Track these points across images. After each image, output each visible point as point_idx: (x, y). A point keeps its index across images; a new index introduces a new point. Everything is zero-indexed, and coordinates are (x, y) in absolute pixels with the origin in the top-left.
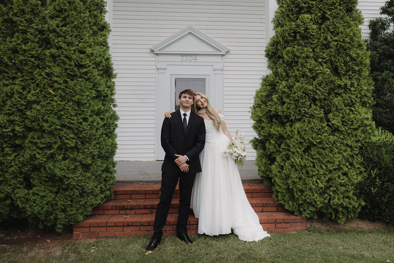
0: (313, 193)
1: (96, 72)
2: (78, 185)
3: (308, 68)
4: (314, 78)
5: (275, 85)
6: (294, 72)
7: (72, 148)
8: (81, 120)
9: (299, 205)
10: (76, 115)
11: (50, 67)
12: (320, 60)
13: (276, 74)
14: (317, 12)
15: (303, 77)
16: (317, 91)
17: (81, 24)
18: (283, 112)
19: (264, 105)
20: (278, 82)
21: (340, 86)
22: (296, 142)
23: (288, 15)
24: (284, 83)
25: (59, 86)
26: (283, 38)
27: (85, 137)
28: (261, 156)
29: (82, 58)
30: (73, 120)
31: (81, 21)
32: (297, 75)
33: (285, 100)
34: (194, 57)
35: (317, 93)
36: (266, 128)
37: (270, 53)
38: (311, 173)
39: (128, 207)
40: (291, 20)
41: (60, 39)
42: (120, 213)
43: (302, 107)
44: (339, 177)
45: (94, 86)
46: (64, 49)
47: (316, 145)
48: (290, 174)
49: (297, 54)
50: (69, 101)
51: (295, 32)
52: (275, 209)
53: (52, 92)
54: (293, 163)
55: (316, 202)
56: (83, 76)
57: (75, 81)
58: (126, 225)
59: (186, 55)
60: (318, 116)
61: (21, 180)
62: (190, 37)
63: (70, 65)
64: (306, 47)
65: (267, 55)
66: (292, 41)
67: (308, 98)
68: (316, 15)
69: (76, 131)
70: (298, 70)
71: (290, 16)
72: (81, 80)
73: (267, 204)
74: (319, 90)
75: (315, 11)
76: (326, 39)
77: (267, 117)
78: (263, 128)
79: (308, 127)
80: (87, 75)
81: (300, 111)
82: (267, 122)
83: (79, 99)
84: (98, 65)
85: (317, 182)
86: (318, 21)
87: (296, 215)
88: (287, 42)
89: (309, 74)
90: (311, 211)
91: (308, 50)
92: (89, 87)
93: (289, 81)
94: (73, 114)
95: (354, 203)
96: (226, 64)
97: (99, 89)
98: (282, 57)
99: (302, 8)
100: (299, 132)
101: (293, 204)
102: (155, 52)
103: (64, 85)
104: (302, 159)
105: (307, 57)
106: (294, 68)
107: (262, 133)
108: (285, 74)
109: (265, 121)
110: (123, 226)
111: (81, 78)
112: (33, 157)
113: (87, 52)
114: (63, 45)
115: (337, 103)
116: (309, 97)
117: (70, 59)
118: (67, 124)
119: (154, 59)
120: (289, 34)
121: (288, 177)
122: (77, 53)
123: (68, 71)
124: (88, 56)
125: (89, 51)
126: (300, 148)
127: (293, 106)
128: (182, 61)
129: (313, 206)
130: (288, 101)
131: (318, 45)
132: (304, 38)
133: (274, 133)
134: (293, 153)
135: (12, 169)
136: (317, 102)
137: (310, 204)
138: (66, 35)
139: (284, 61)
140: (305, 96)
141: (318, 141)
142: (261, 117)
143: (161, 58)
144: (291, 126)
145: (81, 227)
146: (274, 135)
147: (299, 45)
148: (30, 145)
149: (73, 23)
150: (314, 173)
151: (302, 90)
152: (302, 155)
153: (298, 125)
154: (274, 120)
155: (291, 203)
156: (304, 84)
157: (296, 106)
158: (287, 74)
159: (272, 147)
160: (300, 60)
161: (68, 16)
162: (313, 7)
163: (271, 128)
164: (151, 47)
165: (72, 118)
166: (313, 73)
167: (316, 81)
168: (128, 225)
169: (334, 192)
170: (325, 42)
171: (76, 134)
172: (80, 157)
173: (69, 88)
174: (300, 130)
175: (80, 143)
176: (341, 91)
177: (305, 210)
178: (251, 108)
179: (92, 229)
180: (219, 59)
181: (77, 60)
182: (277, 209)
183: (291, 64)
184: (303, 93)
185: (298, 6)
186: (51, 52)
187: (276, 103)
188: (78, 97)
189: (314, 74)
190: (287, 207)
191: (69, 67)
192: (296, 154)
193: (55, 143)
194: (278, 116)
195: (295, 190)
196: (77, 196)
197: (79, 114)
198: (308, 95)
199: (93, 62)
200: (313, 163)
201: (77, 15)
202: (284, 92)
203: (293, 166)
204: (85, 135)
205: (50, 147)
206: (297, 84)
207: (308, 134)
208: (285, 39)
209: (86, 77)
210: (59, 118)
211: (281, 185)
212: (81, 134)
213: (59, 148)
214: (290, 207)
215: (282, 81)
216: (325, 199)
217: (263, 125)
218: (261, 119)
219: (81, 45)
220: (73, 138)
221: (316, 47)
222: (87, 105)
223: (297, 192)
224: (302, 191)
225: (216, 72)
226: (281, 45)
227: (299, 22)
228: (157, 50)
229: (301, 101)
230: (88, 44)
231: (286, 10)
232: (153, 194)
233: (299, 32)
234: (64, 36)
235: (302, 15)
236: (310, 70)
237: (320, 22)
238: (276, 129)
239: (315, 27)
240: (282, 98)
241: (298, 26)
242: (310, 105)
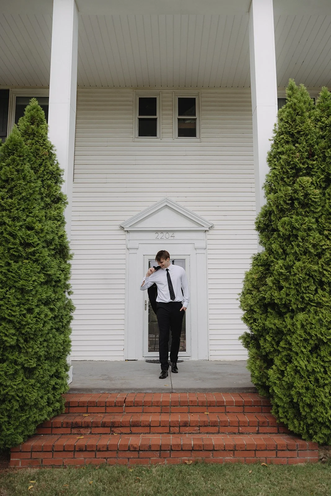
0: (325, 409)
1: (46, 252)
2: (18, 396)
3: (310, 243)
4: (319, 256)
5: (270, 265)
6: (293, 248)
7: (11, 347)
8: (25, 312)
9: (308, 426)
10: (19, 305)
12: (326, 232)
13: (270, 251)
14: (319, 174)
15: (305, 255)
16: (325, 272)
17: (31, 194)
18: (281, 299)
19: (256, 290)
20: (272, 262)
22: (300, 338)
23: (282, 179)
24: (280, 262)
26: (277, 207)
27: (29, 333)
28: (254, 357)
29: (29, 236)
30: (14, 311)
31: (31, 191)
32: (297, 251)
33: (283, 284)
34: (171, 234)
35: (324, 275)
36: (260, 321)
37: (261, 226)
38: (321, 381)
39: (82, 424)
40: (286, 184)
41: (4, 213)
42: (73, 432)
43: (306, 293)
45: (42, 269)
46: (8, 225)
47: (327, 342)
48: (293, 383)
49: (296, 225)
50: (10, 288)
51: (292, 199)
52: (275, 429)
54: (296, 367)
56: (30, 256)
57: (20, 263)
58: (78, 450)
59: (162, 232)
60: (327, 304)
62: (167, 210)
63: (14, 244)
64: (307, 216)
65: (258, 228)
66: (289, 210)
67: (312, 281)
68: (318, 178)
69: (18, 325)
70: (298, 246)
71: (285, 179)
72: (27, 261)
73: (264, 423)
74: (326, 270)
75: (317, 172)
77: (260, 306)
78: (255, 320)
79: (314, 318)
80: (34, 256)
81: (303, 298)
82: (261, 312)
83: (22, 285)
84: (48, 243)
86: (321, 185)
87: (305, 440)
88: (282, 211)
89: (312, 251)
90: (325, 435)
91: (310, 220)
92: (36, 269)
93: (287, 259)
94: (15, 304)
96: (209, 242)
97: (48, 273)
98: (277, 230)
99: (300, 170)
100: (303, 326)
101: (300, 424)
102: (125, 229)
103: (6, 268)
104: (308, 361)
105: (310, 229)
106: (293, 243)
107: (254, 327)
108: (282, 251)
109: (258, 311)
110: (74, 451)
111: (27, 259)
113: (36, 228)
114: (8, 220)
116: (314, 280)
117: (14, 236)
118: (6, 316)
119: (123, 237)
120: (285, 202)
121: (291, 386)
122: (23, 229)
123: (11, 251)
124: (37, 233)
125: (38, 226)
126: (305, 348)
127: (293, 292)
128: (157, 239)
129: (327, 427)
130: (287, 285)
131: (323, 214)
132: (304, 205)
133: (270, 327)
134: (297, 354)
136: (325, 287)
137: (323, 424)
138: (11, 209)
139: (279, 235)
140: (308, 279)
141: (328, 337)
142: (252, 306)
143: (131, 235)
144: (292, 318)
145: (21, 451)
146: (270, 329)
147: (298, 214)
149: (21, 194)
150: (326, 382)
151: (304, 271)
152: (308, 357)
153: (301, 316)
154: (269, 310)
155: (296, 422)
156: (306, 264)
157: (298, 291)
158: (284, 251)
159: (268, 345)
160: (300, 234)
161: (15, 186)
162: (313, 168)
163: (266, 320)
164: (120, 223)
165: (14, 309)
166: (317, 249)
167: (323, 260)
168: (81, 450)
171: (17, 329)
172: (22, 358)
173: (12, 272)
174: (305, 323)
175: (22, 341)
177: (316, 433)
178: (240, 294)
179: (35, 455)
180: (201, 235)
181: (23, 238)
182: (278, 430)
183: (290, 238)
184: (306, 274)
185: (294, 167)
187: (271, 288)
188: (21, 282)
189: (320, 251)
190: (291, 428)
191: (12, 247)
192: (300, 355)
194: (277, 304)
195: (301, 404)
196: (16, 410)
197: (23, 304)
198: (312, 277)
199: (42, 240)
200: (324, 368)
201: (26, 185)
202: (281, 274)
203: (297, 371)
204: (28, 330)
206: (298, 264)
207: (315, 328)
208: (280, 207)
209: (33, 258)
211: (282, 397)
212: (24, 329)
214: (295, 427)
215: (277, 259)
217: (255, 316)
218: (252, 308)
219: (29, 219)
220: (14, 335)
221: (320, 217)
222: (33, 293)
223: (303, 407)
224: (310, 406)
225: (198, 251)
226: (275, 215)
227: (296, 186)
228: (128, 226)
229: (304, 285)
230: (37, 219)
231: (279, 172)
232: (115, 406)
233: (297, 199)
234: (9, 210)
235: (300, 178)
236: (314, 246)
237: (323, 185)
238: (273, 322)
239: (317, 191)
240: (279, 282)
241: (295, 191)
242: (316, 290)
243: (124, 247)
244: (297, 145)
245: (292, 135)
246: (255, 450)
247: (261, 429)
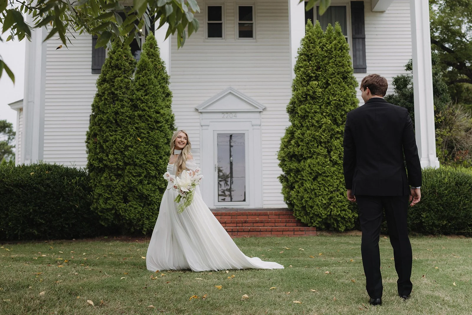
0: (319, 208)
1: (167, 127)
2: (156, 202)
3: (315, 120)
4: (320, 127)
5: (294, 133)
6: (306, 123)
7: (152, 176)
8: (159, 158)
9: (311, 218)
10: (155, 155)
11: (138, 123)
12: (324, 114)
13: (294, 125)
14: (322, 80)
15: (312, 127)
16: (322, 136)
17: (156, 93)
18: (299, 152)
19: (287, 148)
20: (295, 131)
21: (338, 132)
22: (307, 172)
23: (301, 83)
24: (299, 131)
25: (144, 136)
27: (161, 170)
28: (285, 187)
29: (157, 117)
30: (154, 158)
31: (156, 91)
32: (308, 125)
33: (300, 143)
34: (234, 114)
35: (322, 138)
36: (288, 165)
37: (289, 110)
38: (318, 194)
40: (303, 86)
41: (144, 104)
43: (312, 148)
44: (338, 196)
45: (165, 136)
46: (147, 111)
47: (321, 174)
48: (303, 196)
49: (308, 110)
50: (150, 146)
51: (306, 95)
52: (295, 224)
53: (140, 140)
54: (305, 187)
55: (321, 214)
56: (159, 128)
57: (154, 132)
59: (227, 112)
60: (323, 154)
61: (122, 197)
62: (230, 96)
63: (151, 122)
64: (315, 105)
65: (288, 112)
66: (305, 101)
67: (316, 141)
68: (322, 82)
69: (156, 165)
70: (309, 122)
71: (303, 83)
72: (158, 131)
74: (323, 135)
75: (321, 78)
76: (328, 99)
77: (289, 157)
78: (285, 165)
79: (315, 161)
80: (161, 128)
81: (310, 151)
82: (289, 161)
83: (157, 144)
84: (167, 121)
85: (322, 200)
86: (323, 86)
87: (309, 226)
88: (301, 102)
89: (316, 124)
90: (318, 221)
91: (316, 107)
92: (163, 136)
93: (303, 130)
94: (154, 154)
95: (349, 215)
97: (168, 138)
98: (298, 113)
99: (311, 77)
100: (309, 166)
101: (307, 218)
102: (199, 111)
103: (148, 135)
104: (312, 185)
105: (316, 112)
106: (306, 120)
107: (285, 169)
108: (300, 125)
109: (287, 160)
111: (157, 130)
112: (130, 182)
113: (161, 112)
114: (147, 108)
115: (335, 144)
116: (317, 141)
117: (151, 117)
118: (150, 160)
119: (198, 117)
120: (302, 96)
121: (302, 198)
122: (154, 113)
123: (150, 125)
124: (162, 115)
125: (162, 111)
126: (310, 177)
127: (305, 148)
128: (223, 118)
129: (320, 218)
130: (302, 144)
131: (324, 103)
132: (313, 98)
133: (293, 168)
134: (306, 181)
135: (117, 189)
136: (322, 144)
137: (318, 215)
138: (147, 102)
139: (299, 116)
140: (314, 140)
141: (322, 171)
142: (284, 157)
143: (205, 116)
144: (304, 162)
146: (293, 169)
147: (309, 103)
148: (128, 174)
149: (151, 93)
150: (320, 194)
151: (311, 136)
152: (312, 182)
153: (309, 161)
154: (293, 159)
155: (305, 217)
156: (312, 132)
157: (307, 147)
158: (302, 125)
159: (292, 178)
160: (310, 115)
161: (148, 89)
162: (319, 76)
163: (291, 165)
164: (195, 106)
165: (153, 156)
166: (319, 124)
167: (321, 130)
169: (334, 206)
170: (328, 101)
171: (155, 168)
172: (158, 183)
173: (151, 137)
174: (310, 164)
175: (158, 174)
176: (339, 136)
177: (315, 221)
178: (278, 151)
180: (257, 115)
181: (155, 118)
182: (297, 225)
183: (304, 118)
184: (312, 138)
185: (308, 75)
186: (138, 113)
187: (294, 146)
188: (156, 142)
189: (320, 124)
190: (302, 221)
191: (150, 123)
192: (307, 181)
193: (143, 173)
194: (296, 155)
195: (307, 206)
196: (156, 209)
197: (157, 154)
198: (316, 139)
199: (165, 119)
200: (319, 187)
201: (153, 88)
202: (299, 138)
203: (305, 190)
204: (161, 168)
205: (140, 175)
206: (308, 132)
207: (316, 166)
208: (299, 99)
209: (161, 129)
210: (146, 156)
211: (299, 205)
212: (159, 167)
213: (145, 177)
214: (304, 220)
215: (298, 130)
216: (328, 212)
217: (285, 163)
218: (284, 158)
219: (157, 108)
220: (154, 170)
221: (322, 105)
222: (162, 148)
223: (308, 208)
224: (312, 207)
225: (254, 127)
226: (297, 104)
227: (309, 87)
228: (201, 108)
229: (311, 144)
230: (161, 107)
231: (300, 78)
233: (309, 95)
234: (146, 102)
235: (311, 82)
237: (325, 86)
238: (294, 165)
239: (320, 90)
240: (298, 142)
241: (308, 90)
242: (318, 146)
243: (199, 124)
244: (310, 62)
245: (308, 56)
246: (283, 231)
247: (287, 224)
